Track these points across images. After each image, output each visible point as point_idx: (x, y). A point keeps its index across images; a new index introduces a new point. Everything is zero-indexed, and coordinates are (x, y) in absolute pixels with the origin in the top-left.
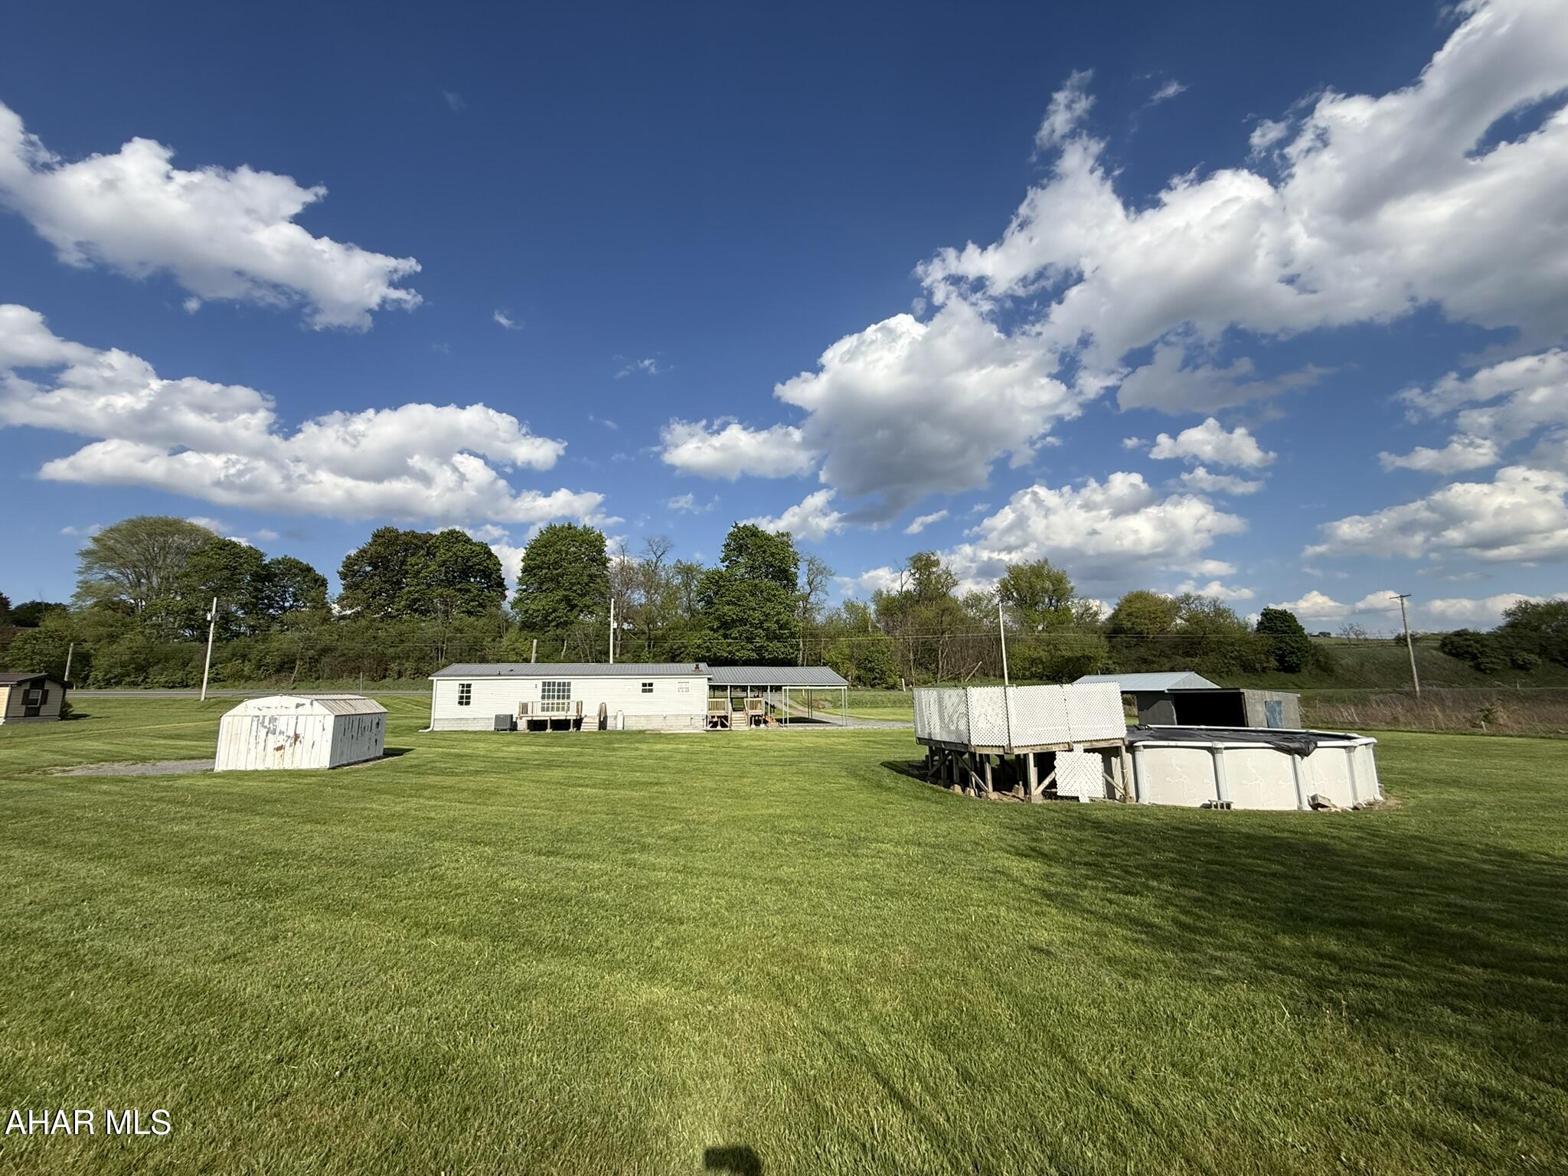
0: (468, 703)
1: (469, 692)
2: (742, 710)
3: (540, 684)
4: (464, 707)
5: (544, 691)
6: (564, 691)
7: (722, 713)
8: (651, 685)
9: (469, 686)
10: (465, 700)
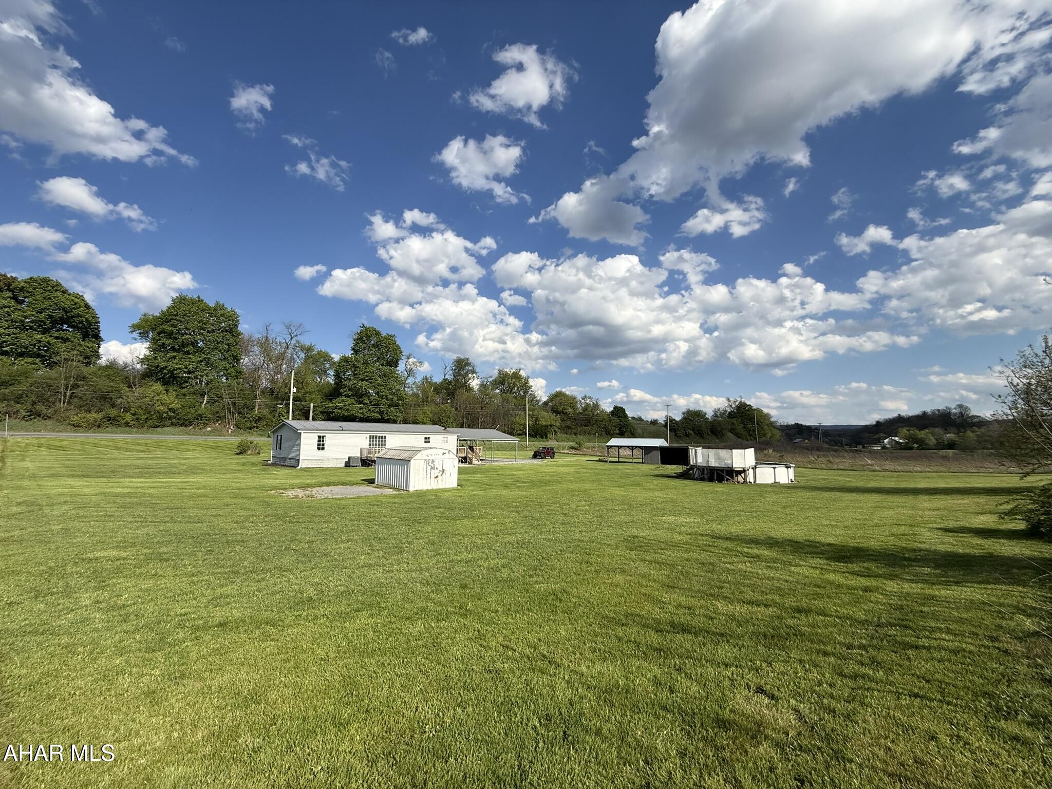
0: (323, 449)
1: (323, 441)
3: (368, 436)
4: (321, 451)
5: (370, 441)
6: (382, 442)
8: (429, 438)
9: (323, 437)
10: (321, 447)
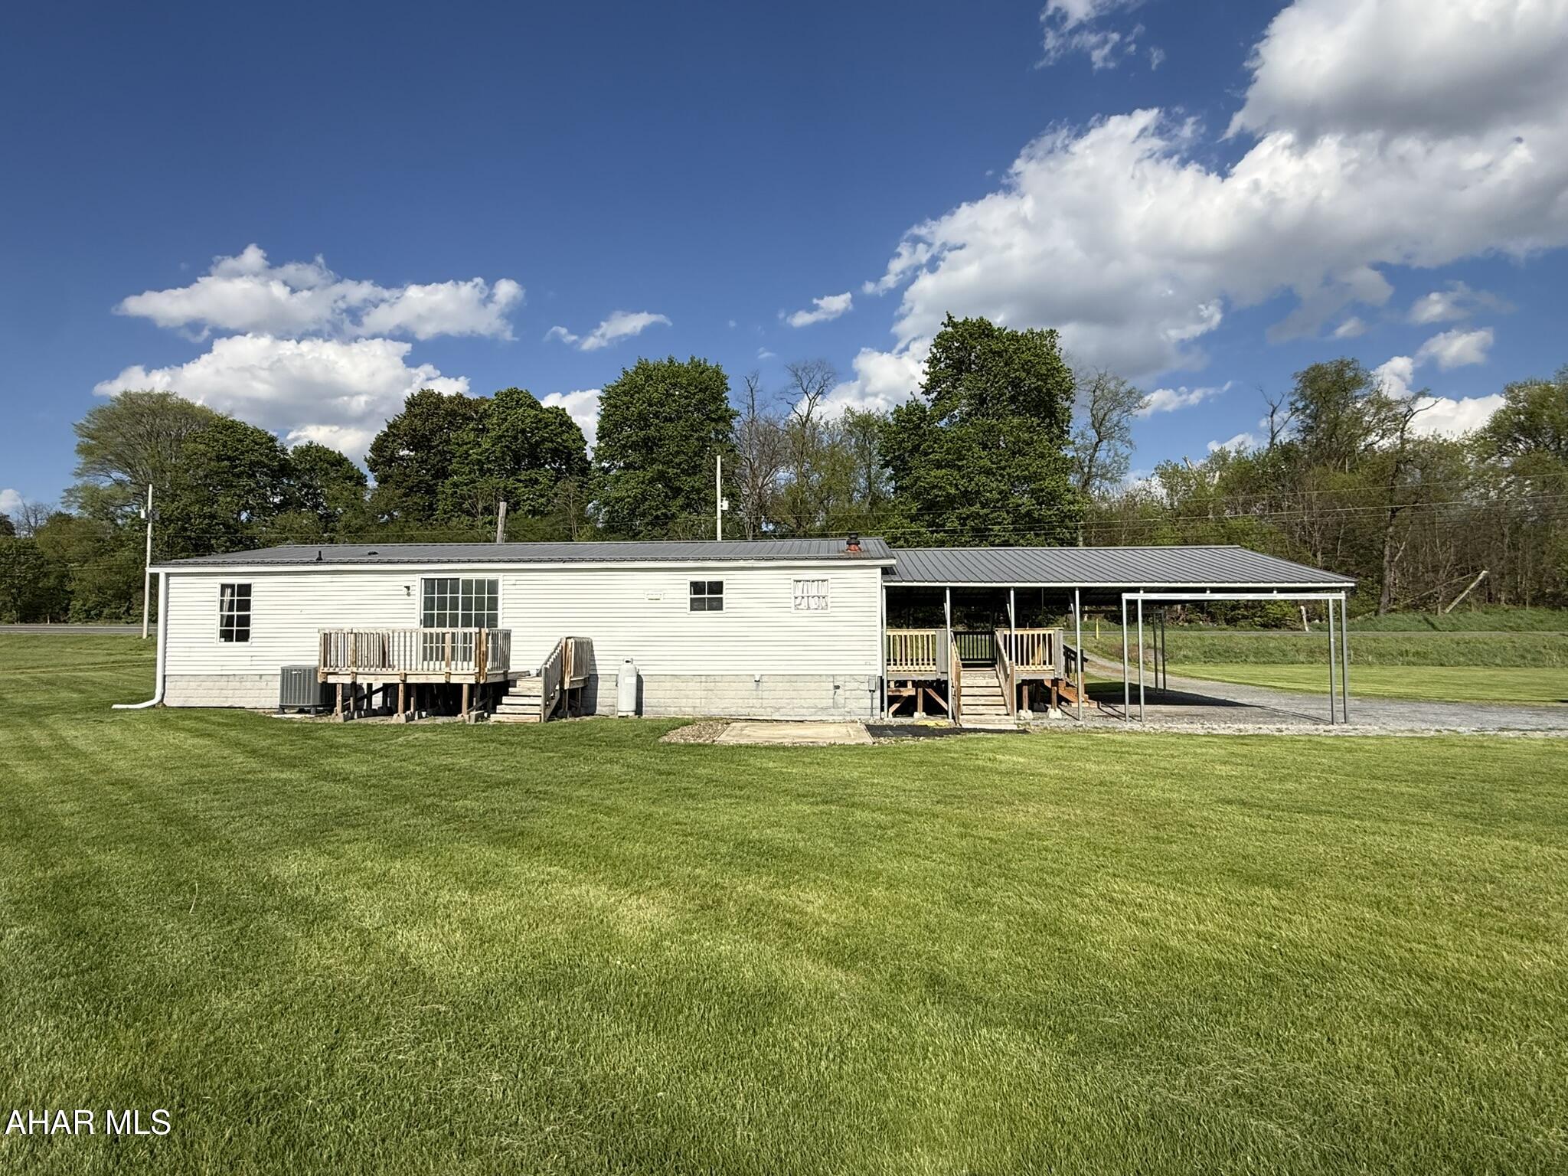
0: (243, 636)
1: (245, 605)
2: (992, 661)
3: (417, 582)
4: (235, 645)
5: (428, 603)
6: (480, 605)
7: (929, 673)
8: (717, 587)
9: (245, 590)
10: (236, 628)
